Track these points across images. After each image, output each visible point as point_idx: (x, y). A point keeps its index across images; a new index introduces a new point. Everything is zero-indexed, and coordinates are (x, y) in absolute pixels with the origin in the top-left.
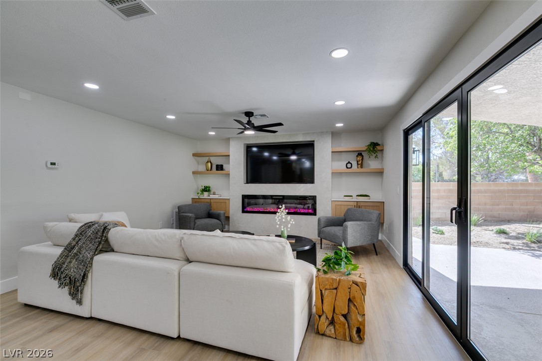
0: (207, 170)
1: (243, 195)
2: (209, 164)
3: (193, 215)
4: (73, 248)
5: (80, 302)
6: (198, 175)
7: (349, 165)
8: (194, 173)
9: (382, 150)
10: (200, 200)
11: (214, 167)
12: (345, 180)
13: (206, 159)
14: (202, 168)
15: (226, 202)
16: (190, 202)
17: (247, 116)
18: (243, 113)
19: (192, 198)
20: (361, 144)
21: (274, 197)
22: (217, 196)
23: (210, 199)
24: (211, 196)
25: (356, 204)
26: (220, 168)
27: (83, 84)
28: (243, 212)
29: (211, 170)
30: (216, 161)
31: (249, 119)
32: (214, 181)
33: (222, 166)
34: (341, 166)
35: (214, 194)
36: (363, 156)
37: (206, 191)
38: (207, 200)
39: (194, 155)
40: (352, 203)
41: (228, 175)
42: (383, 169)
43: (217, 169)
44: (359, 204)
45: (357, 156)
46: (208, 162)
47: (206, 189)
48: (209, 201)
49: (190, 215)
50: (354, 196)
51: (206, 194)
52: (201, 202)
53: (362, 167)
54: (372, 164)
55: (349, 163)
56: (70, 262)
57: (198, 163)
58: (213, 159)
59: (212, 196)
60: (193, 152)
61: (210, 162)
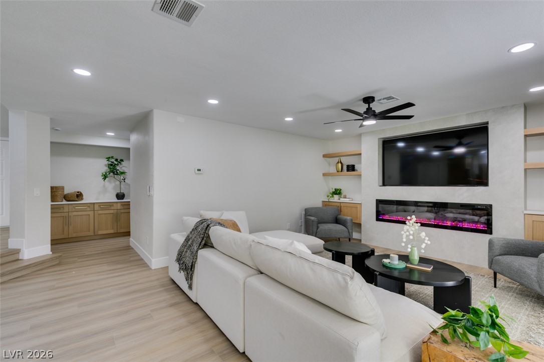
0: (338, 172)
1: (377, 200)
2: (340, 165)
3: (316, 219)
4: (189, 240)
5: (191, 287)
6: (330, 177)
8: (324, 175)
10: (330, 204)
11: (345, 168)
13: (337, 159)
14: (333, 170)
15: (357, 207)
16: (320, 205)
17: (365, 103)
19: (323, 201)
21: (420, 204)
22: (348, 199)
23: (340, 203)
24: (341, 199)
26: (351, 168)
28: (378, 219)
29: (341, 171)
30: (347, 161)
31: (369, 106)
32: (344, 182)
33: (353, 166)
35: (345, 197)
37: (336, 194)
38: (337, 204)
39: (324, 156)
41: (360, 176)
43: (348, 170)
46: (338, 162)
47: (337, 192)
48: (339, 204)
49: (312, 218)
51: (336, 197)
52: (331, 205)
57: (329, 164)
58: (344, 160)
59: (342, 200)
60: (323, 154)
61: (341, 163)
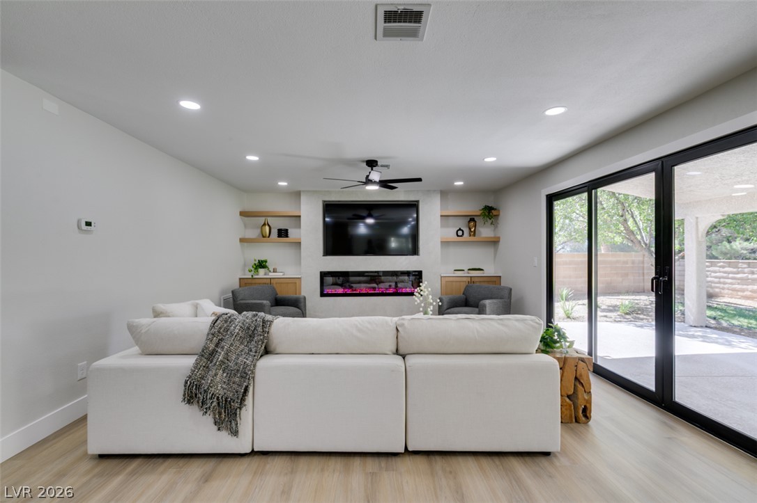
0: (264, 237)
1: (321, 273)
2: (267, 228)
3: (268, 302)
4: (213, 353)
5: (235, 433)
6: (246, 244)
7: (460, 233)
8: (242, 240)
9: (497, 216)
10: (254, 281)
11: (274, 232)
12: (453, 251)
13: (262, 220)
14: (253, 233)
15: (296, 282)
17: (369, 166)
18: (363, 161)
19: (240, 279)
20: (473, 208)
21: (366, 274)
22: (281, 274)
23: (271, 278)
24: (270, 274)
25: (469, 279)
26: (283, 233)
27: (178, 102)
28: (323, 295)
29: (269, 236)
30: (276, 224)
31: (372, 169)
32: (275, 254)
33: (286, 231)
34: (450, 233)
35: (275, 271)
36: (476, 222)
37: (262, 267)
38: (264, 281)
39: (243, 214)
40: (465, 279)
41: (298, 244)
42: (499, 238)
43: (279, 236)
44: (473, 279)
45: (469, 222)
46: (264, 224)
47: (261, 265)
48: (268, 281)
50: (466, 270)
51: (262, 272)
52: (255, 283)
53: (474, 235)
54: (485, 231)
55: (460, 229)
56: (216, 375)
57: (246, 226)
58: (270, 220)
59: (272, 275)
60: (241, 210)
61: (268, 225)
